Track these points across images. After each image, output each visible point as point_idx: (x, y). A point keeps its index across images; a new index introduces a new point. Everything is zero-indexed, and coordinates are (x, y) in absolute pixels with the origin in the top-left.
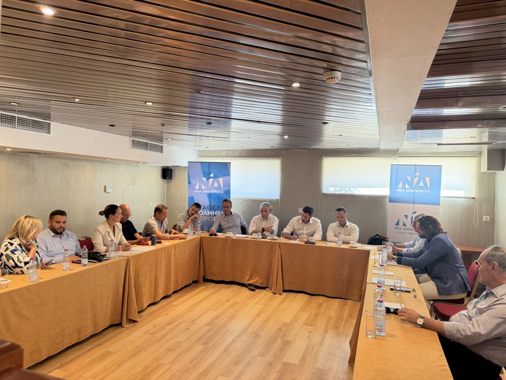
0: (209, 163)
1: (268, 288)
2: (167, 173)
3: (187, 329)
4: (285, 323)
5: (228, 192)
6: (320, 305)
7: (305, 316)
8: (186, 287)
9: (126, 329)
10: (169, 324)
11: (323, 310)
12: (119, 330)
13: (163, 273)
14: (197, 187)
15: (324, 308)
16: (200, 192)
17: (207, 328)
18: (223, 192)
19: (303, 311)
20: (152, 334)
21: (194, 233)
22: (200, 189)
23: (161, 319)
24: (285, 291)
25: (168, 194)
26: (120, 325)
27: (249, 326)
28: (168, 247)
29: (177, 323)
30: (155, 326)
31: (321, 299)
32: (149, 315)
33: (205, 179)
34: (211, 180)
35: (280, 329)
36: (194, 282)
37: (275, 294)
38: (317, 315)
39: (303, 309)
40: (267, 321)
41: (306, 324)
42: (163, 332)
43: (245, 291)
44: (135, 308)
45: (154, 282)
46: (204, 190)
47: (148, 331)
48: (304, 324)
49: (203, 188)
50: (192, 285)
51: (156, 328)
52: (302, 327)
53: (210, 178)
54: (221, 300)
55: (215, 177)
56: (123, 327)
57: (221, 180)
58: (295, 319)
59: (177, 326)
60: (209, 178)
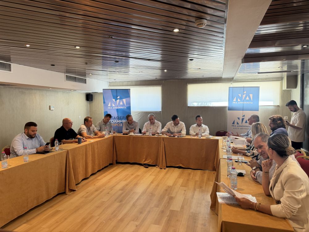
0: (116, 89)
1: (157, 165)
2: (89, 97)
3: (108, 193)
4: (169, 186)
5: (129, 108)
6: (190, 174)
7: (181, 181)
8: (105, 167)
9: (68, 196)
10: (96, 190)
11: (191, 177)
12: (64, 196)
13: (90, 159)
14: (109, 105)
15: (192, 176)
16: (111, 108)
17: (121, 192)
18: (126, 108)
19: (179, 178)
20: (86, 197)
21: (109, 134)
22: (111, 106)
23: (91, 188)
24: (167, 167)
25: (90, 110)
26: (64, 193)
27: (147, 189)
28: (93, 143)
29: (101, 190)
30: (87, 193)
31: (190, 171)
32: (83, 186)
33: (114, 100)
34: (118, 101)
35: (166, 190)
36: (110, 164)
37: (161, 169)
38: (188, 180)
39: (179, 177)
40: (158, 185)
41: (182, 186)
42: (93, 196)
43: (142, 169)
44: (73, 182)
45: (84, 165)
46: (114, 107)
47: (83, 196)
48: (181, 186)
49: (113, 105)
50: (109, 166)
51: (88, 194)
52: (180, 188)
53: (117, 99)
54: (128, 174)
55: (121, 99)
56: (66, 194)
57: (124, 100)
58: (175, 183)
59: (101, 192)
60: (116, 99)
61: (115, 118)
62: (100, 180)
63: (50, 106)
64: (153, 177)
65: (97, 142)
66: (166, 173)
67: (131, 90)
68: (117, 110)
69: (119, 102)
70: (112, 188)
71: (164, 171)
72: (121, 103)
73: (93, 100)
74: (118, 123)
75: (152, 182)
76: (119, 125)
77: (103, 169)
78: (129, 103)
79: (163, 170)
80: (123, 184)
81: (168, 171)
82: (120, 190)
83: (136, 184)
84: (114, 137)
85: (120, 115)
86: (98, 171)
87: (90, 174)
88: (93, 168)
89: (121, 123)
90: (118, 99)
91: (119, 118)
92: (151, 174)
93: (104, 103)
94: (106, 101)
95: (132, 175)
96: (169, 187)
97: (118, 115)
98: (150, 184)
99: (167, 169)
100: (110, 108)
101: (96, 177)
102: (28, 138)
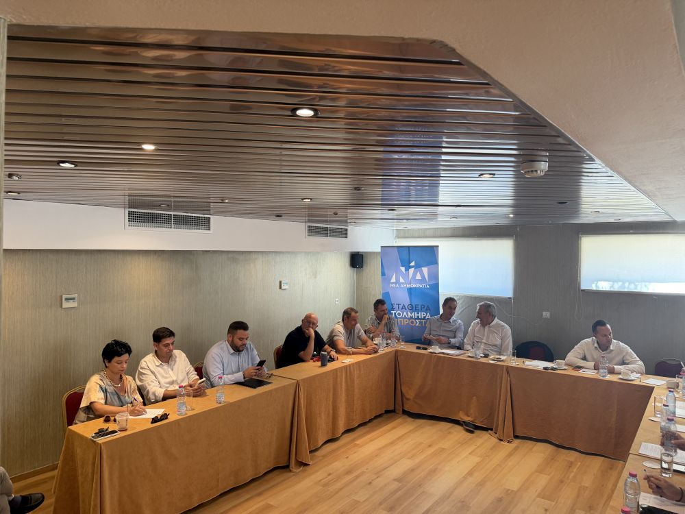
0: (409, 247)
2: (357, 260)
3: (370, 483)
4: (509, 490)
5: (436, 287)
6: (570, 465)
7: (543, 480)
9: (294, 475)
10: (348, 472)
11: (572, 474)
12: (287, 475)
14: (393, 280)
15: (575, 470)
16: (397, 286)
17: (396, 485)
18: (428, 286)
19: (540, 472)
20: (325, 485)
21: (387, 344)
22: (397, 281)
23: (339, 465)
25: (358, 289)
26: (286, 468)
27: (455, 489)
28: (349, 365)
29: (360, 471)
30: (330, 474)
31: (573, 456)
32: (324, 456)
33: (403, 269)
34: (412, 270)
35: (500, 500)
37: (502, 440)
38: (562, 481)
39: (541, 470)
40: (482, 484)
41: (542, 495)
42: (338, 485)
43: (459, 433)
45: (331, 412)
46: (403, 283)
47: (320, 481)
48: (539, 496)
49: (402, 280)
51: (329, 477)
52: (535, 500)
53: (410, 267)
54: (421, 444)
55: (418, 266)
56: (291, 471)
57: (425, 270)
58: (525, 486)
59: (357, 477)
60: (408, 268)
61: (404, 308)
62: (360, 447)
63: (280, 282)
64: (478, 459)
65: (358, 364)
66: (510, 455)
67: (440, 248)
68: (410, 291)
69: (414, 275)
70: (379, 473)
71: (507, 447)
72: (418, 277)
73: (364, 267)
74: (411, 318)
75: (470, 473)
76: (412, 322)
77: (370, 421)
78: (435, 276)
79: (506, 443)
80: (406, 464)
81: (516, 449)
82: (394, 480)
83: (433, 472)
84: (397, 351)
85: (417, 302)
86: (360, 426)
87: (342, 430)
88: (349, 419)
89: (418, 318)
90: (413, 267)
91: (413, 308)
92: (473, 451)
93: (383, 274)
94: (386, 271)
95: (430, 446)
96: (508, 492)
97: (411, 301)
98: (465, 478)
99: (517, 442)
100: (394, 285)
101: (354, 440)
102: (232, 351)
